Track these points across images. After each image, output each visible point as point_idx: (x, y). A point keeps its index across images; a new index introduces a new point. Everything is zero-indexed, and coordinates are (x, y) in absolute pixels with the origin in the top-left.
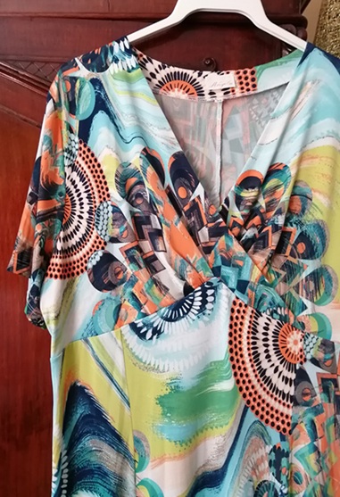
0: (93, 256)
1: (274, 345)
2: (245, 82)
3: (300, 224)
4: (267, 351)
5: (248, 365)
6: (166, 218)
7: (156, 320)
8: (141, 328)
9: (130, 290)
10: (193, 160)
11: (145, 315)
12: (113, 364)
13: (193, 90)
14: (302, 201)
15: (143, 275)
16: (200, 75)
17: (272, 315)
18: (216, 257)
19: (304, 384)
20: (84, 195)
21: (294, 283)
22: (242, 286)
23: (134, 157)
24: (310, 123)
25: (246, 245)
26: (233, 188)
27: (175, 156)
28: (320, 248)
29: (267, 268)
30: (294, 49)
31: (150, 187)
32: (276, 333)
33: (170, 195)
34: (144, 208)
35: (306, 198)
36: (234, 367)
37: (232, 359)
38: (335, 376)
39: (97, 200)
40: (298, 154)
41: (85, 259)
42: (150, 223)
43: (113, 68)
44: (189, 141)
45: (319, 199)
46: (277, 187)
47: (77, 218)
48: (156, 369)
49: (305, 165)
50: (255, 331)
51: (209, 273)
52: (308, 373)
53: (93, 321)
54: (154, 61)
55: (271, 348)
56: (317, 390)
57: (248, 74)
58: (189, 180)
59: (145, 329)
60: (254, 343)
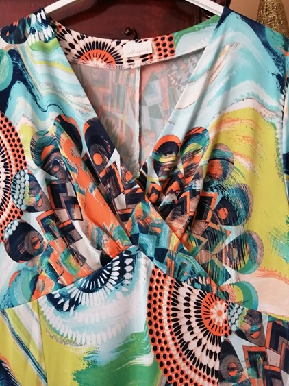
0: (9, 226)
1: (196, 316)
2: (163, 48)
3: (221, 188)
4: (189, 323)
5: (169, 338)
6: (81, 185)
7: (74, 291)
8: (58, 299)
9: (46, 260)
10: (111, 126)
11: (62, 286)
12: (29, 337)
13: (110, 58)
14: (223, 165)
15: (59, 246)
16: (118, 43)
17: (193, 284)
18: (133, 225)
19: (230, 358)
21: (216, 251)
22: (160, 254)
23: (49, 125)
24: (229, 85)
25: (164, 212)
26: (151, 154)
27: (90, 122)
28: (243, 213)
29: (186, 235)
30: (212, 14)
31: (66, 152)
32: (198, 303)
33: (88, 164)
34: (60, 175)
35: (227, 162)
36: (153, 340)
37: (151, 332)
38: (263, 349)
39: (14, 169)
40: (217, 117)
41: (2, 229)
42: (65, 191)
43: (32, 39)
44: (108, 108)
45: (241, 163)
46: (196, 151)
48: (73, 342)
49: (225, 128)
50: (175, 302)
51: (127, 241)
52: (233, 346)
53: (10, 292)
54: (72, 32)
55: (193, 319)
56: (244, 365)
57: (166, 40)
58: (105, 147)
59: (62, 301)
60: (175, 315)
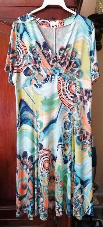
0: (24, 68)
2: (61, 23)
3: (75, 59)
4: (67, 90)
5: (62, 93)
6: (42, 58)
7: (41, 83)
8: (37, 85)
9: (34, 76)
10: (48, 43)
11: (38, 82)
12: (30, 94)
13: (48, 26)
14: (75, 53)
15: (37, 72)
16: (50, 22)
17: (68, 81)
18: (54, 68)
19: (76, 98)
20: (22, 53)
21: (73, 74)
22: (60, 74)
23: (34, 43)
24: (77, 34)
25: (61, 65)
26: (58, 50)
27: (43, 42)
28: (79, 65)
29: (66, 70)
30: (74, 14)
31: (38, 50)
32: (69, 86)
33: (43, 53)
34: (36, 56)
35: (76, 53)
36: (59, 94)
37: (58, 92)
38: (83, 96)
39: (25, 54)
40: (74, 42)
41: (22, 69)
42: (38, 59)
43: (28, 20)
44: (47, 39)
45: (79, 53)
46: (69, 50)
47: (20, 58)
48: (41, 95)
49: (76, 44)
50: (64, 85)
51: (53, 72)
52: (77, 95)
53: (25, 83)
54: (38, 18)
55: (68, 89)
56: (79, 99)
57: (62, 21)
58: (47, 49)
59: (38, 85)
60: (63, 88)
